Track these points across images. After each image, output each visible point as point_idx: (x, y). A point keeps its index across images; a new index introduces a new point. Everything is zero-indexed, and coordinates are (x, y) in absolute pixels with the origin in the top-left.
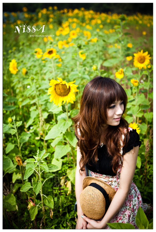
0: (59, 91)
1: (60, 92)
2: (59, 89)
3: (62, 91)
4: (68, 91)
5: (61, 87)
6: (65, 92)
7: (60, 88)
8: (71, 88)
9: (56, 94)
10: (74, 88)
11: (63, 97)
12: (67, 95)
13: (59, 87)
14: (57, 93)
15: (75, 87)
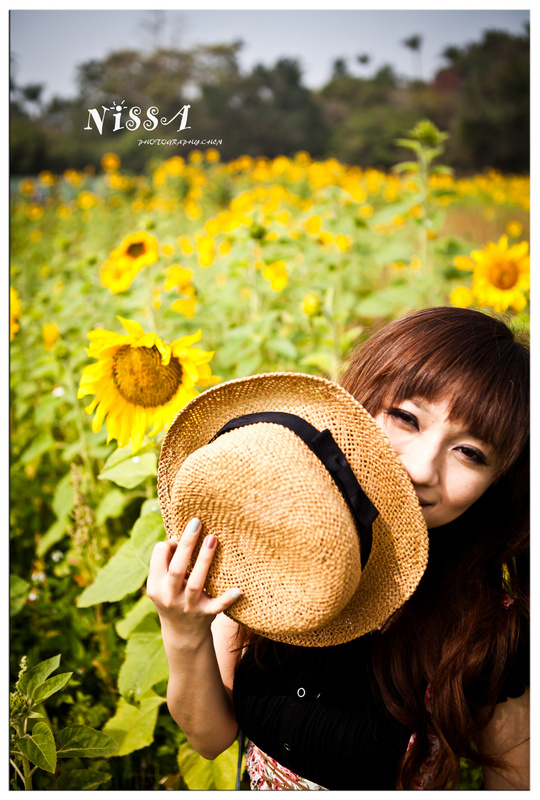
0: (132, 381)
1: (136, 385)
2: (132, 372)
3: (143, 383)
4: (173, 382)
5: (141, 363)
6: (157, 386)
7: (136, 369)
8: (186, 367)
9: (120, 397)
10: (198, 368)
11: (150, 410)
12: (168, 399)
13: (131, 364)
14: (122, 393)
15: (198, 364)
